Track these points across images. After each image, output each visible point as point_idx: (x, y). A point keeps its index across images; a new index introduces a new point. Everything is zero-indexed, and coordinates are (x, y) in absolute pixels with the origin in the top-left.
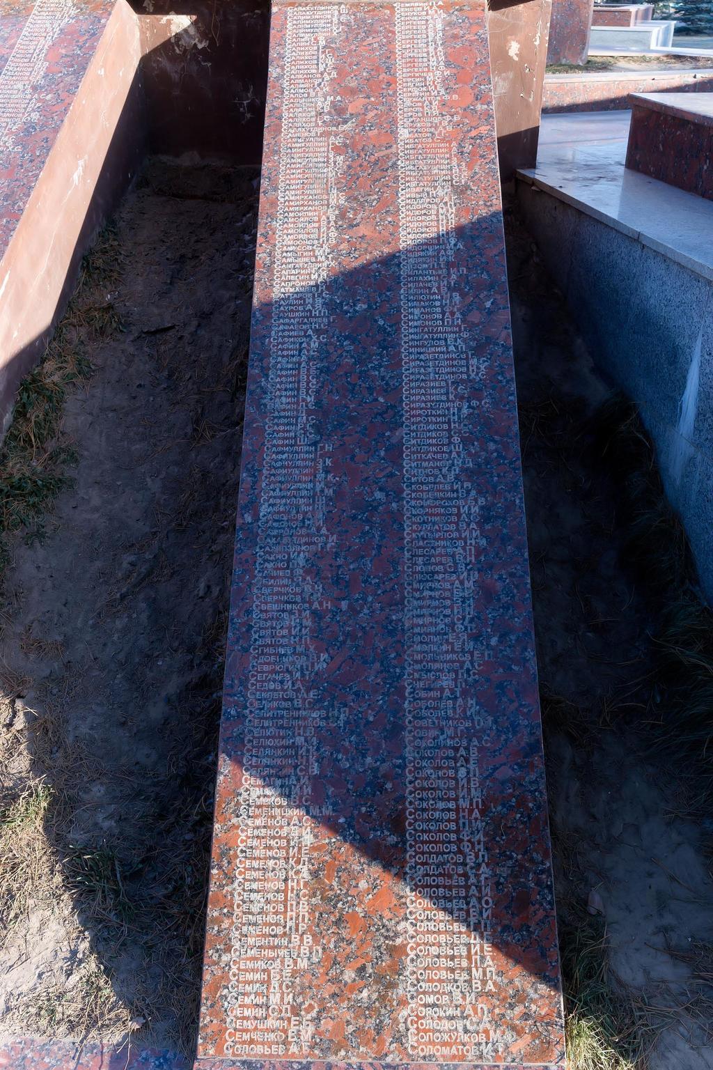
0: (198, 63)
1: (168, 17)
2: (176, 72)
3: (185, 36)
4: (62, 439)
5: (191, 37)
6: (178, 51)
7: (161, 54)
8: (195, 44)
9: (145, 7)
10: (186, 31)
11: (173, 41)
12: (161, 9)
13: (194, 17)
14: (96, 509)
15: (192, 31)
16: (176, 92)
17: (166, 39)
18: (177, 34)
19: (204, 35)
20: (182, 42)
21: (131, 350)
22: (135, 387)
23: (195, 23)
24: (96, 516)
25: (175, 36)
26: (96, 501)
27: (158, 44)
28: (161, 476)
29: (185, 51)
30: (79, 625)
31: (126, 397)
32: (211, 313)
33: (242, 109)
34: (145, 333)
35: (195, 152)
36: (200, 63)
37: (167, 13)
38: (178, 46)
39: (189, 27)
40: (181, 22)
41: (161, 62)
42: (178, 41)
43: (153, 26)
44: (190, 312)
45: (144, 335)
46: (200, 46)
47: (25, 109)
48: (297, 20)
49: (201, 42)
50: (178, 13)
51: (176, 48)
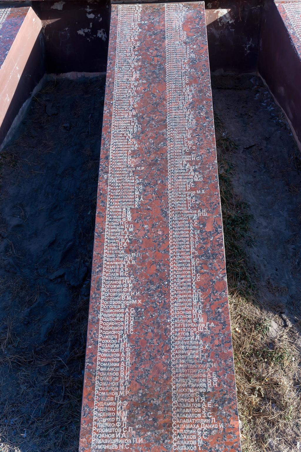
0: (229, 29)
1: (218, 10)
2: (218, 34)
3: (224, 18)
4: (236, 198)
5: (227, 18)
6: (220, 25)
7: (212, 26)
8: (228, 22)
9: (208, 6)
10: (225, 16)
11: (218, 20)
12: (215, 7)
13: (229, 10)
14: (266, 227)
15: (228, 16)
16: (217, 43)
17: (215, 19)
18: (220, 17)
19: (232, 17)
20: (223, 21)
21: (244, 156)
22: (253, 172)
23: (229, 12)
24: (267, 230)
25: (219, 18)
26: (264, 224)
27: (212, 22)
28: (286, 209)
29: (224, 24)
30: (287, 278)
31: (252, 177)
32: (270, 138)
33: (246, 49)
34: (245, 148)
35: (222, 69)
36: (230, 30)
37: (218, 8)
38: (220, 22)
39: (226, 14)
40: (223, 12)
41: (211, 30)
42: (221, 20)
43: (210, 14)
44: (260, 138)
45: (245, 150)
46: (230, 22)
47: (186, 52)
48: (289, 9)
49: (231, 20)
50: (222, 8)
51: (219, 23)
